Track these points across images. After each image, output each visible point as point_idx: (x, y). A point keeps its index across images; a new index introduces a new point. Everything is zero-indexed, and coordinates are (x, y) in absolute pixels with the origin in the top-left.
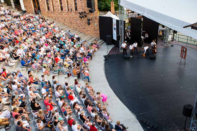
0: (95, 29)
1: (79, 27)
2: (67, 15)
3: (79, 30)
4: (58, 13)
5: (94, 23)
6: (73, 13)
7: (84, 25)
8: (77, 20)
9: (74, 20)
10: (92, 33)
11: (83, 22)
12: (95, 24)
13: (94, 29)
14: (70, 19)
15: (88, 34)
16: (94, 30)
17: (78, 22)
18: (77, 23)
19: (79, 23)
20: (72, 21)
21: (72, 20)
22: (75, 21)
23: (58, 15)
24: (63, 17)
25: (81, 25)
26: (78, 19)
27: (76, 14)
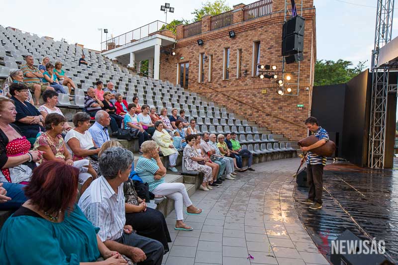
0: (297, 119)
1: (258, 112)
2: (236, 86)
3: (257, 119)
4: (219, 84)
5: (298, 103)
6: (248, 81)
7: (269, 106)
8: (255, 95)
9: (249, 97)
10: (287, 128)
11: (267, 100)
12: (298, 106)
13: (294, 118)
14: (239, 94)
15: (277, 130)
16: (294, 121)
17: (257, 100)
18: (254, 101)
19: (258, 103)
20: (244, 99)
21: (243, 97)
22: (251, 99)
23: (217, 88)
24: (227, 91)
25: (263, 107)
26: (258, 93)
27: (254, 82)
